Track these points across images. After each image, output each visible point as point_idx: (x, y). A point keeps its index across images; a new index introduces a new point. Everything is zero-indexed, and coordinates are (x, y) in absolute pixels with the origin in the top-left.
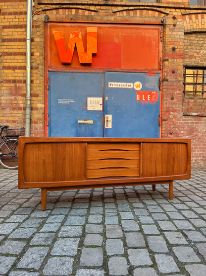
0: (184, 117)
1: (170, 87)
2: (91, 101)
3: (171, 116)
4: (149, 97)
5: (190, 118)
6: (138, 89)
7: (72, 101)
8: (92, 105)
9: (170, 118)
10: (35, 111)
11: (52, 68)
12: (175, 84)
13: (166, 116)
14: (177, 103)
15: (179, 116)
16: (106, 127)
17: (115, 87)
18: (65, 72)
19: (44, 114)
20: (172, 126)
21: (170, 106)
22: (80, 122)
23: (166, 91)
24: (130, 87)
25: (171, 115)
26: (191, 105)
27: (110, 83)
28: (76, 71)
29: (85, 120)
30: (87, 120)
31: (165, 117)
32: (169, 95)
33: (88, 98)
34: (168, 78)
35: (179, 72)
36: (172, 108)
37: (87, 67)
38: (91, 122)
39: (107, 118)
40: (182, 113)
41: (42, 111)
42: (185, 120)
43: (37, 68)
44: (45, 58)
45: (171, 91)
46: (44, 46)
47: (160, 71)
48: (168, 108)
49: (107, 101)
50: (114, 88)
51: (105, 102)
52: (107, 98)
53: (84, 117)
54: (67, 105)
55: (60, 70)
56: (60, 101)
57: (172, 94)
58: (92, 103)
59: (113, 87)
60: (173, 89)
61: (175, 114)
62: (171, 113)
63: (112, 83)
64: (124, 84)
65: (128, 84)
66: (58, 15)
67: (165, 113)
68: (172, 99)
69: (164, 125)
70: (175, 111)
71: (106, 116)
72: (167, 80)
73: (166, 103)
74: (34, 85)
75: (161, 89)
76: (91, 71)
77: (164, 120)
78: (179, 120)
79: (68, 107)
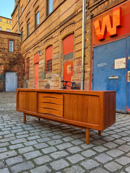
2: (117, 62)
7: (105, 64)
8: (118, 65)
10: (86, 73)
11: (95, 45)
16: (128, 81)
18: (101, 46)
19: (90, 74)
22: (110, 78)
28: (108, 42)
29: (113, 77)
30: (114, 76)
33: (115, 60)
37: (115, 38)
38: (117, 77)
41: (89, 73)
43: (87, 48)
44: (91, 41)
46: (91, 33)
49: (129, 60)
52: (129, 58)
53: (112, 74)
54: (102, 67)
55: (99, 45)
56: (99, 65)
66: (98, 10)
71: (129, 72)
74: (86, 58)
76: (118, 39)
79: (103, 68)
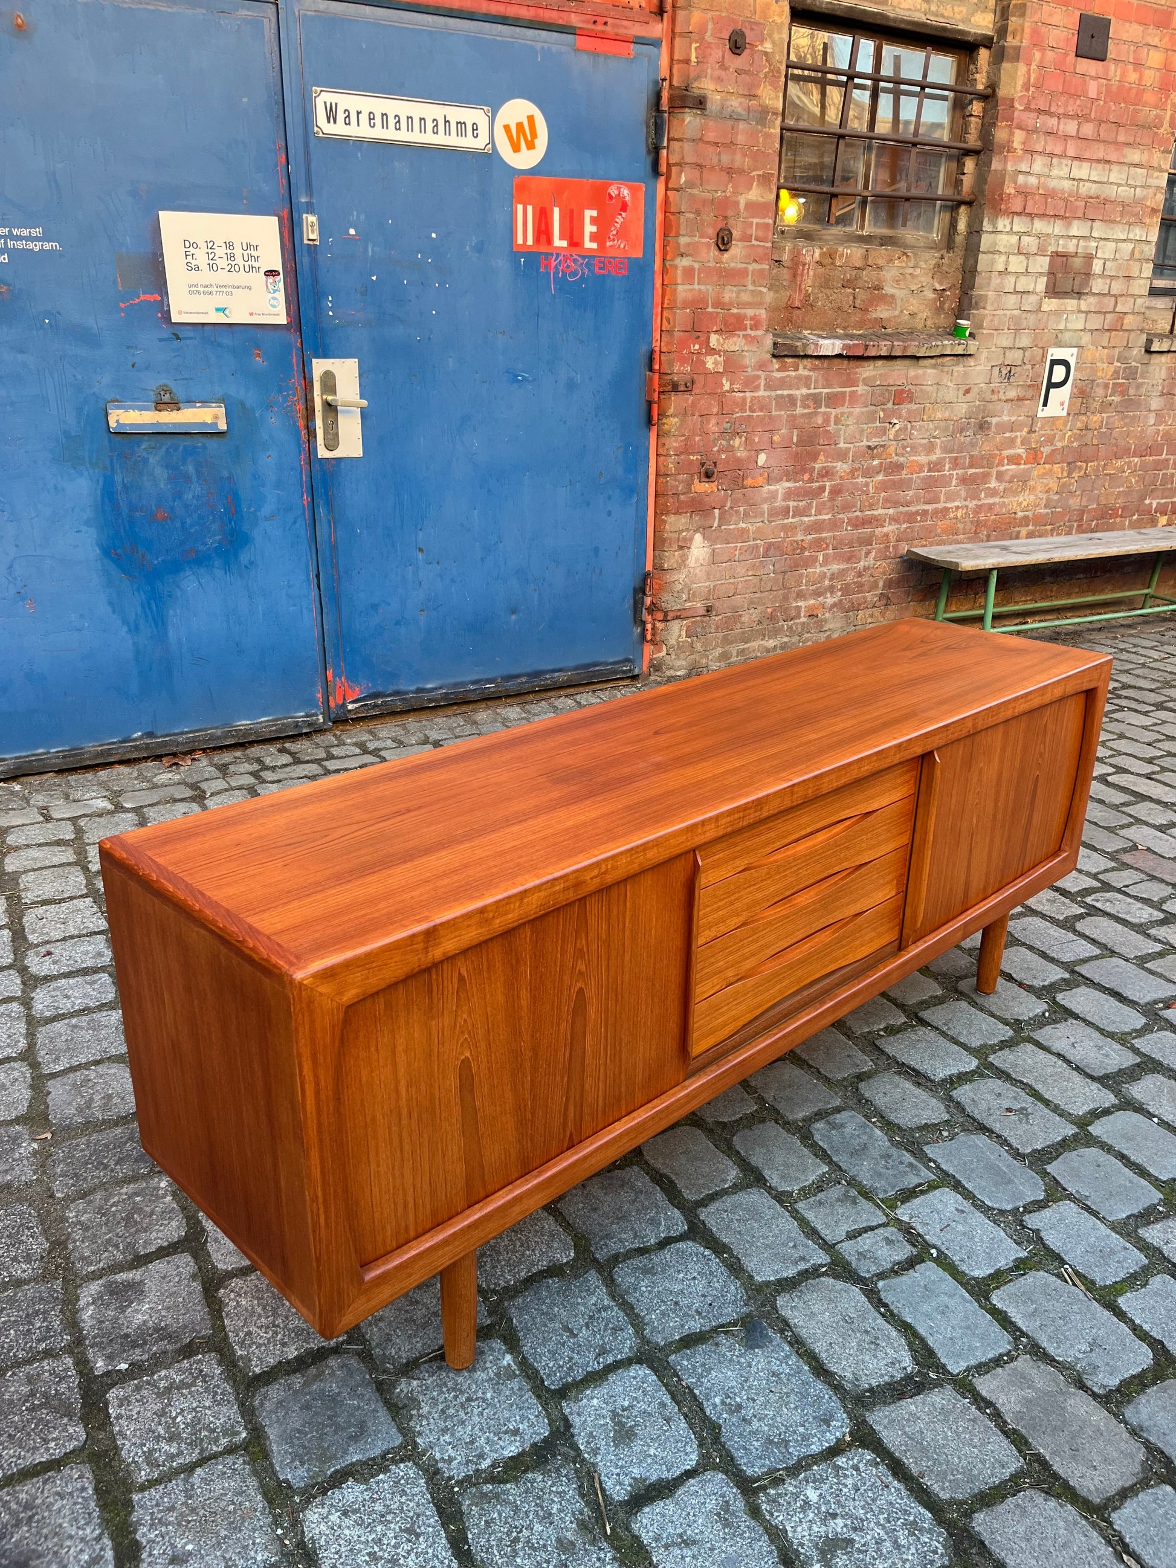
0: (776, 365)
1: (711, 155)
2: (189, 245)
3: (710, 362)
4: (589, 228)
5: (804, 369)
6: (525, 160)
7: (31, 239)
8: (205, 277)
9: (707, 373)
12: (741, 139)
13: (683, 361)
14: (743, 273)
15: (749, 360)
16: (322, 453)
17: (362, 131)
20: (712, 426)
21: (709, 289)
22: (123, 417)
23: (690, 184)
24: (468, 142)
25: (713, 351)
26: (808, 282)
27: (323, 98)
29: (157, 406)
30: (174, 405)
31: (680, 370)
32: (708, 216)
33: (165, 217)
34: (706, 86)
35: (768, 46)
36: (718, 304)
38: (209, 416)
39: (329, 382)
40: (769, 340)
42: (783, 384)
45: (717, 188)
47: (658, 29)
48: (697, 305)
49: (312, 249)
50: (359, 143)
51: (304, 260)
52: (311, 228)
53: (153, 382)
57: (723, 207)
58: (201, 258)
59: (353, 131)
60: (730, 171)
61: (735, 344)
62: (714, 340)
63: (347, 101)
64: (432, 111)
65: (456, 113)
67: (683, 344)
68: (723, 242)
69: (672, 423)
70: (732, 326)
71: (319, 366)
72: (700, 103)
73: (689, 273)
75: (663, 168)
77: (675, 388)
78: (751, 384)
